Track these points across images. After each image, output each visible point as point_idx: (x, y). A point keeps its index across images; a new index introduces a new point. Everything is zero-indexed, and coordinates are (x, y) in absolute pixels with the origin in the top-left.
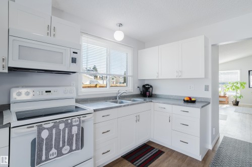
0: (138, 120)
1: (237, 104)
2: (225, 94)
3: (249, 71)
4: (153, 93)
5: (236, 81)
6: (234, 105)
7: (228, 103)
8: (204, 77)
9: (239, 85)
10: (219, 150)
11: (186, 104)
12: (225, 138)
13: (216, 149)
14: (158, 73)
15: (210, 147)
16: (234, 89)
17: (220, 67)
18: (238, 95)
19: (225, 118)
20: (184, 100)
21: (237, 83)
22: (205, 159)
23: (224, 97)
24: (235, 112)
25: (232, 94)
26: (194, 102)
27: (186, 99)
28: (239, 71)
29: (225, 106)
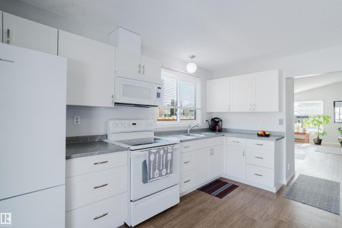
0: (212, 154)
1: (319, 142)
2: (305, 131)
3: (334, 102)
4: (223, 127)
5: (319, 114)
6: (316, 144)
7: (308, 142)
8: (278, 110)
9: (322, 120)
10: (293, 185)
11: (260, 138)
12: (301, 175)
13: (291, 184)
14: (229, 106)
15: (285, 182)
16: (315, 124)
17: (296, 97)
18: (321, 132)
19: (303, 157)
20: (258, 134)
21: (320, 117)
22: (279, 192)
23: (304, 134)
24: (316, 151)
25: (313, 130)
26: (268, 136)
27: (259, 133)
28: (322, 102)
29: (304, 145)
